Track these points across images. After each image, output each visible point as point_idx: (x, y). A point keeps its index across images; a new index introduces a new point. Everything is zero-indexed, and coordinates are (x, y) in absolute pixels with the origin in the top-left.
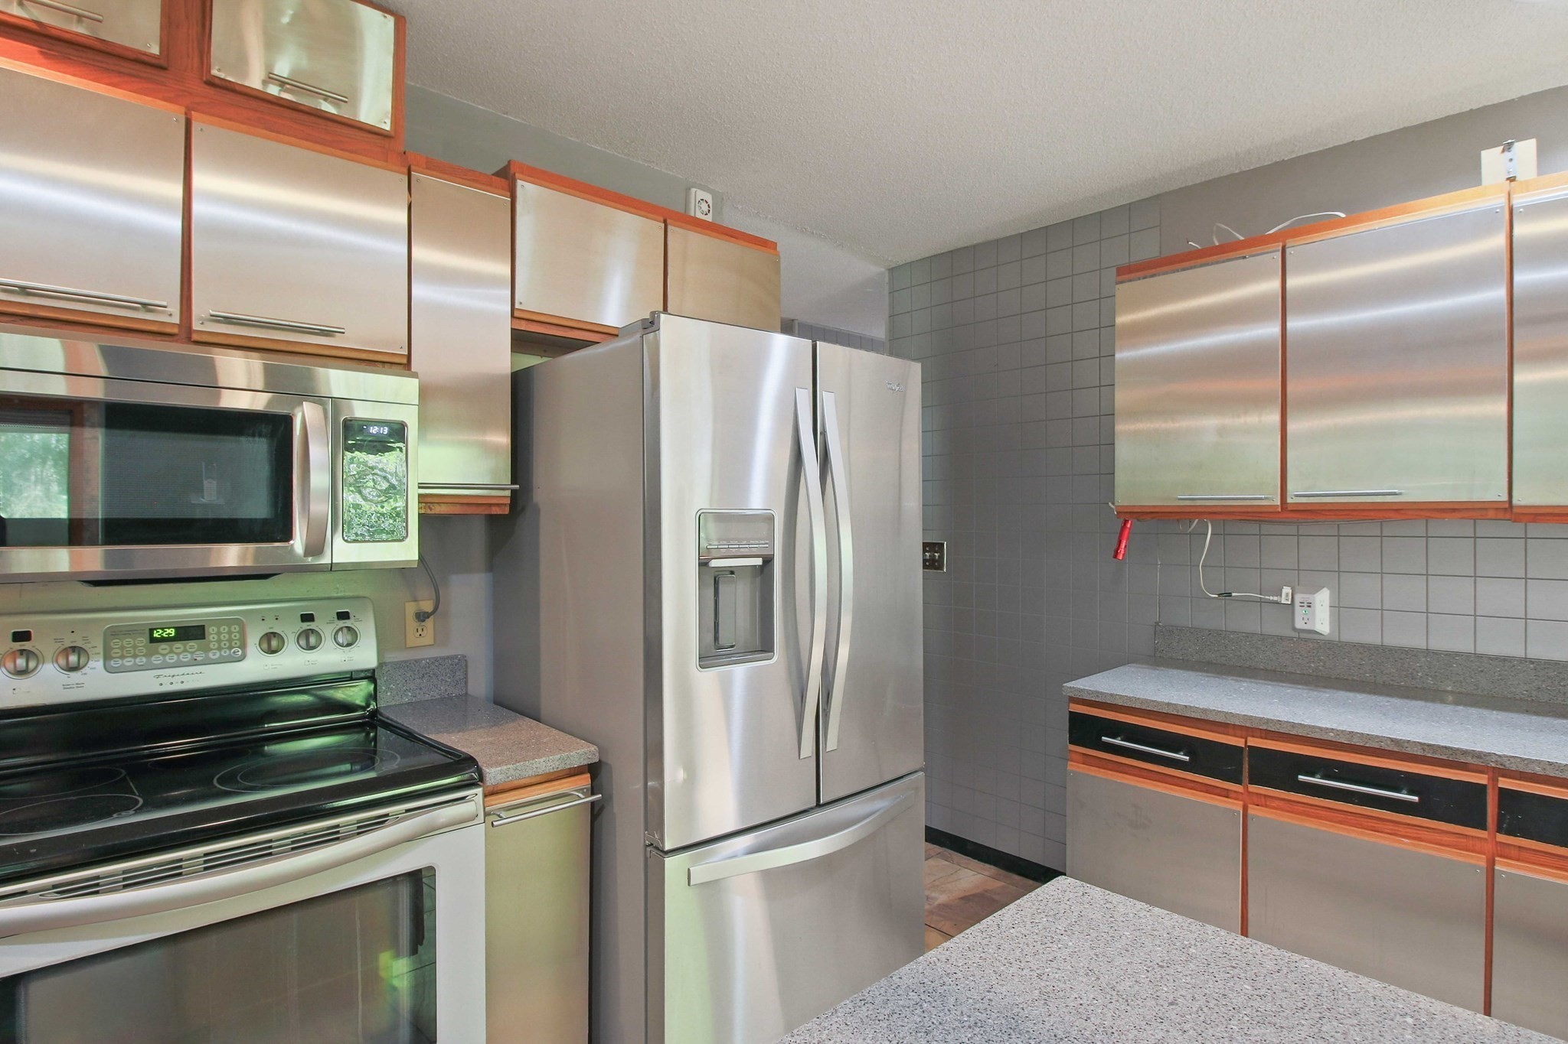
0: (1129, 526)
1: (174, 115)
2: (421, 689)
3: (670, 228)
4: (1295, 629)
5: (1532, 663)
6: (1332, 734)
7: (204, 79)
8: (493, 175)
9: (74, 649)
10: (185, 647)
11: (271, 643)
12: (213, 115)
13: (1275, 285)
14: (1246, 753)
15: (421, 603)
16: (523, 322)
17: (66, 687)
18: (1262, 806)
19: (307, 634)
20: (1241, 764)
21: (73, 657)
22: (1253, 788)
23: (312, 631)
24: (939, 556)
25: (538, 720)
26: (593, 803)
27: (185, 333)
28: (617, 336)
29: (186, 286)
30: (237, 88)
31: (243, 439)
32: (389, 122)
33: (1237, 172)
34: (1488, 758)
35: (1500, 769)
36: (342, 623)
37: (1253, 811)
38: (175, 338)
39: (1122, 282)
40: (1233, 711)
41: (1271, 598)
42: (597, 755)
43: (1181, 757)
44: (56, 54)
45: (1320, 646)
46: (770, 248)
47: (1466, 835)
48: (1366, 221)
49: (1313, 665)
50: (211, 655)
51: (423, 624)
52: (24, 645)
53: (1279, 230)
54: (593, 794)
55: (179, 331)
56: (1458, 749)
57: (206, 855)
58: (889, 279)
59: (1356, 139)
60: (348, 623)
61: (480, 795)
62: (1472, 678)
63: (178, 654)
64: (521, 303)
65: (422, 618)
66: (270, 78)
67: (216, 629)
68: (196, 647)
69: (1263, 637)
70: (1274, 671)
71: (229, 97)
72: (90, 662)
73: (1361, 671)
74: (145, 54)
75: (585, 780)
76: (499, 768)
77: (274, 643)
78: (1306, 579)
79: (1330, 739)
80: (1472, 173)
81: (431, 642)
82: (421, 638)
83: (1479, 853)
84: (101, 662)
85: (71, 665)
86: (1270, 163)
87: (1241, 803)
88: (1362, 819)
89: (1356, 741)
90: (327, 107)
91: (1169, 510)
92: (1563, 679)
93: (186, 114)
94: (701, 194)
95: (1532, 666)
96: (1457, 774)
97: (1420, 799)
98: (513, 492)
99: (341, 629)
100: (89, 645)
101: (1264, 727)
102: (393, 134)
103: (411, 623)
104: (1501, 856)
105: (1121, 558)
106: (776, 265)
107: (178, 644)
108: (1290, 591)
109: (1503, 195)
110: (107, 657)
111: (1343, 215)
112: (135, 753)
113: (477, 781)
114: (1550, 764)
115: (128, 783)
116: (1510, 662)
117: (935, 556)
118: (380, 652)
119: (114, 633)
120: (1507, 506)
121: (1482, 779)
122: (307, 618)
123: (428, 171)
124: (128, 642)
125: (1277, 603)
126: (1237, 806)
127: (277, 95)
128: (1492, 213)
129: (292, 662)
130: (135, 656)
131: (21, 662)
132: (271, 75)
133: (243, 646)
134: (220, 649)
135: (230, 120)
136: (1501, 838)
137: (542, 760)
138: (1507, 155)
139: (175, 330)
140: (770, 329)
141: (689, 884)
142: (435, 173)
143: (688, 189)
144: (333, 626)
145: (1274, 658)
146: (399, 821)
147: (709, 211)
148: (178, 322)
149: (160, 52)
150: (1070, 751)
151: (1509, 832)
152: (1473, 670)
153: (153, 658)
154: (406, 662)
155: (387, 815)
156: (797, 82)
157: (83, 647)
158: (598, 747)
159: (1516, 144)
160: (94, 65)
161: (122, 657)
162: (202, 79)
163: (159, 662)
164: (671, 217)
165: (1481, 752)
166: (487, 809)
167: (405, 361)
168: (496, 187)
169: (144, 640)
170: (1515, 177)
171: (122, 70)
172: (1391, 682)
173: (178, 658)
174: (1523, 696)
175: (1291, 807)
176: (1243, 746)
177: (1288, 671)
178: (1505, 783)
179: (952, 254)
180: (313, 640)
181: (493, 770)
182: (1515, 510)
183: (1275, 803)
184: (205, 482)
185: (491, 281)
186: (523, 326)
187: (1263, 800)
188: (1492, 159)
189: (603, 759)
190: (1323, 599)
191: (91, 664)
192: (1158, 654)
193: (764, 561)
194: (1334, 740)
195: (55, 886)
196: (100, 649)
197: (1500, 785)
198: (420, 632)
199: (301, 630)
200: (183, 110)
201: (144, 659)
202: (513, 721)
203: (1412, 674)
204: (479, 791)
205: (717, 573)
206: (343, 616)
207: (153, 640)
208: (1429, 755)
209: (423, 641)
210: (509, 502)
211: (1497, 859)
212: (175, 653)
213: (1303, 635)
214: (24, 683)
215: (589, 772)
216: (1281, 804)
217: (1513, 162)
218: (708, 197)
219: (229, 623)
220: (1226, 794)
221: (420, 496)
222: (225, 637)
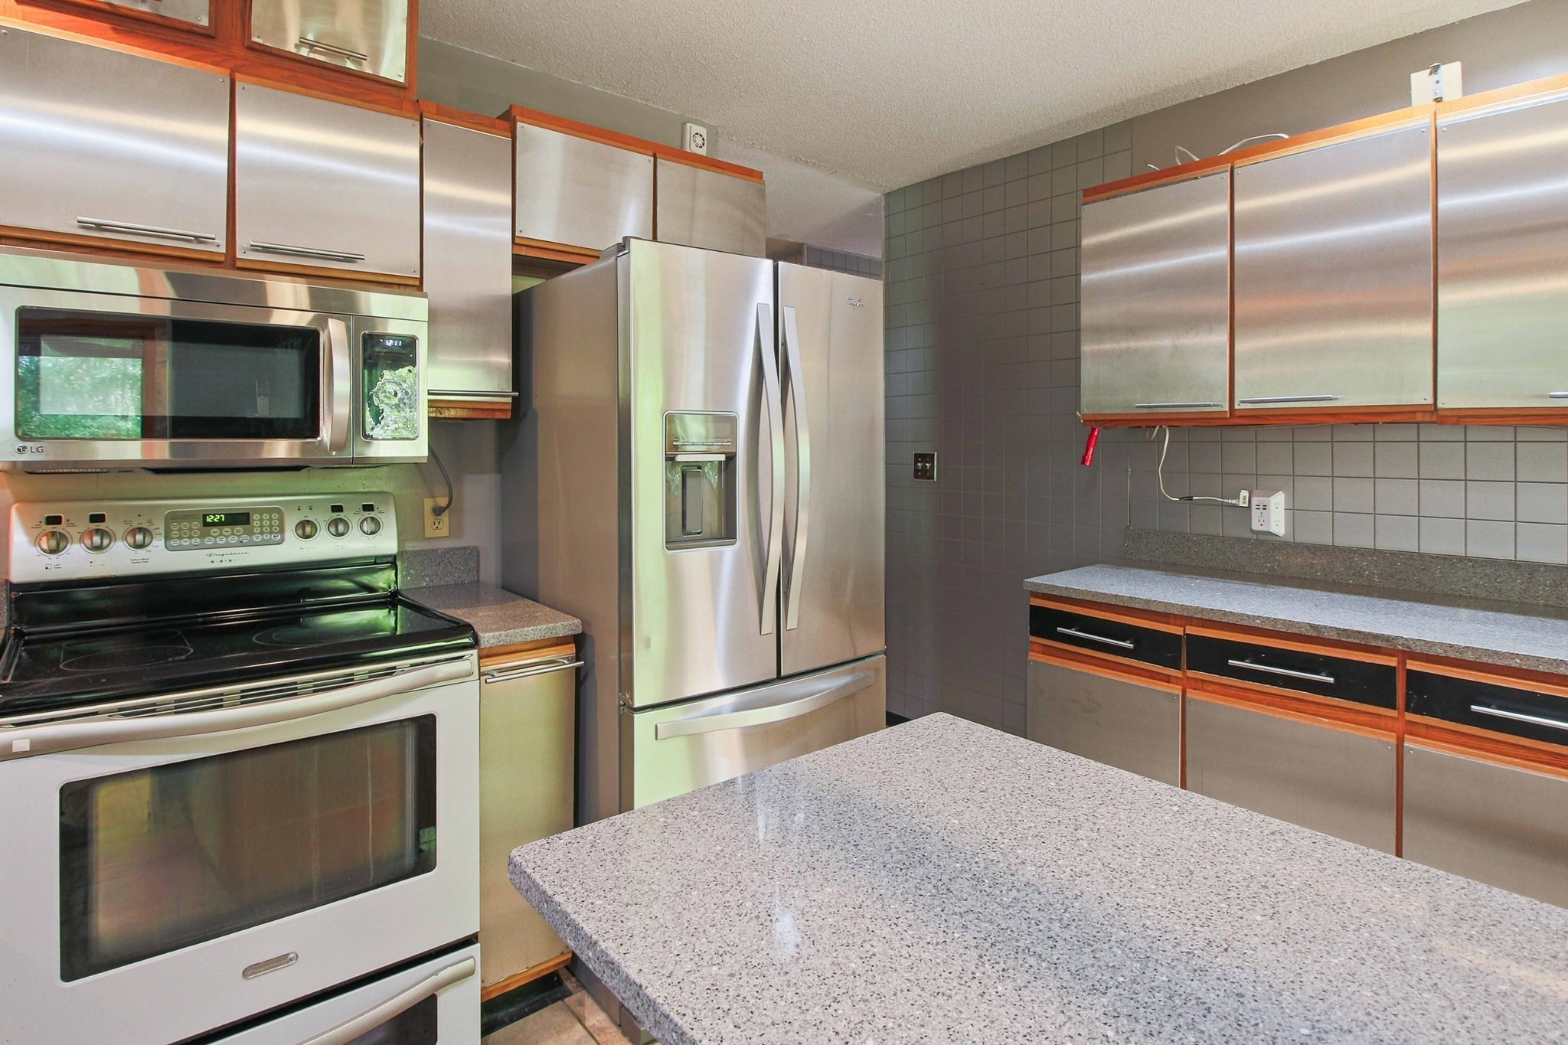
0: (1096, 434)
1: (220, 77)
2: (437, 575)
3: (659, 160)
4: (1253, 532)
5: (1470, 561)
6: (1258, 621)
7: (246, 44)
8: (498, 118)
9: (140, 530)
10: (233, 531)
11: (306, 529)
12: (253, 75)
13: (1225, 208)
14: (1184, 641)
15: (438, 499)
16: (524, 248)
17: (134, 561)
18: (1199, 690)
19: (336, 522)
20: (1180, 651)
21: (140, 536)
22: (1191, 673)
23: (341, 519)
24: (930, 467)
25: (537, 602)
26: (578, 669)
27: (230, 260)
28: (598, 257)
29: (231, 221)
30: (273, 51)
31: (277, 350)
32: (403, 74)
33: (1201, 96)
34: (1396, 641)
35: (1408, 653)
36: (367, 514)
37: (1192, 694)
38: (223, 265)
39: (1086, 203)
40: (1172, 602)
41: (1230, 501)
42: (581, 627)
43: (1129, 645)
44: (125, 29)
45: (1275, 547)
46: (756, 177)
47: (1379, 715)
48: (1308, 142)
49: (1268, 565)
50: (254, 538)
51: (439, 517)
52: (99, 526)
53: (1233, 149)
54: (578, 659)
55: (226, 259)
56: (1369, 633)
57: (243, 691)
58: (886, 203)
59: (1310, 64)
60: (372, 514)
61: (475, 658)
62: (1415, 576)
63: (227, 537)
64: (521, 231)
65: (438, 512)
66: (300, 42)
67: (259, 517)
68: (242, 530)
69: (1224, 539)
70: (1233, 571)
71: (267, 59)
72: (154, 541)
73: (1313, 571)
74: (197, 26)
75: (570, 650)
76: (492, 634)
77: (308, 529)
78: (1262, 483)
79: (1256, 625)
80: (1402, 96)
81: (448, 535)
82: (437, 531)
83: (1391, 731)
84: (163, 541)
85: (137, 543)
86: (1231, 87)
87: (1181, 687)
88: (1287, 701)
89: (1280, 628)
90: (349, 65)
91: (1128, 418)
92: (1499, 576)
93: (231, 75)
94: (696, 129)
95: (1470, 564)
96: (1371, 657)
97: (1335, 680)
98: (514, 398)
99: (366, 519)
100: (153, 527)
101: (1199, 616)
102: (407, 85)
103: (429, 518)
104: (1411, 734)
105: (1088, 464)
106: (762, 194)
107: (227, 529)
108: (1248, 494)
109: (1429, 115)
110: (167, 538)
111: (1286, 137)
112: (193, 620)
113: (475, 644)
114: (1451, 646)
115: (183, 640)
116: (1450, 560)
117: (926, 466)
118: (401, 540)
119: (173, 518)
120: (1433, 409)
121: (1392, 662)
122: (337, 509)
123: (439, 117)
124: (185, 525)
125: (1235, 506)
126: (1177, 690)
127: (306, 55)
128: (1420, 132)
129: (323, 547)
130: (191, 537)
131: (97, 539)
132: (302, 40)
133: (282, 531)
134: (262, 533)
135: (267, 78)
136: (1410, 717)
137: (530, 628)
138: (1435, 77)
139: (222, 259)
140: (756, 254)
141: (656, 739)
142: (443, 118)
143: (684, 125)
144: (360, 516)
145: (1234, 559)
146: (403, 672)
147: (703, 144)
148: (224, 252)
149: (210, 22)
150: (1031, 642)
151: (1416, 711)
152: (1416, 568)
153: (206, 540)
154: (423, 551)
155: (395, 668)
156: (770, 27)
157: (148, 528)
158: (581, 620)
159: (1442, 67)
160: (156, 38)
161: (180, 538)
162: (244, 45)
163: (211, 543)
164: (658, 152)
165: (1389, 636)
166: (482, 669)
167: (417, 283)
168: (499, 129)
169: (197, 524)
170: (1441, 98)
171: (178, 40)
172: (1341, 581)
173: (227, 540)
174: (1462, 593)
175: (1225, 691)
176: (1182, 634)
177: (1246, 570)
178: (1413, 665)
179: (942, 180)
180: (341, 528)
181: (487, 635)
182: (1440, 413)
183: (1211, 687)
184: (258, 399)
185: (495, 210)
186: (523, 252)
187: (1200, 685)
188: (1420, 81)
189: (587, 632)
190: (1278, 503)
191: (154, 542)
192: (1128, 556)
193: (727, 458)
194: (1260, 626)
195: (120, 710)
196: (162, 530)
197: (1408, 667)
198: (437, 525)
199: (332, 519)
200: (228, 72)
201: (198, 540)
202: (514, 601)
203: (1359, 572)
204: (475, 652)
205: (685, 468)
206: (368, 508)
207: (206, 524)
208: (1344, 640)
209: (439, 531)
210: (510, 408)
211: (1406, 736)
212: (225, 536)
213: (1261, 537)
214: (99, 557)
215: (575, 642)
216: (1216, 687)
217: (1440, 83)
218: (703, 131)
219: (270, 511)
220: (1167, 679)
221: (429, 401)
222: (266, 523)
